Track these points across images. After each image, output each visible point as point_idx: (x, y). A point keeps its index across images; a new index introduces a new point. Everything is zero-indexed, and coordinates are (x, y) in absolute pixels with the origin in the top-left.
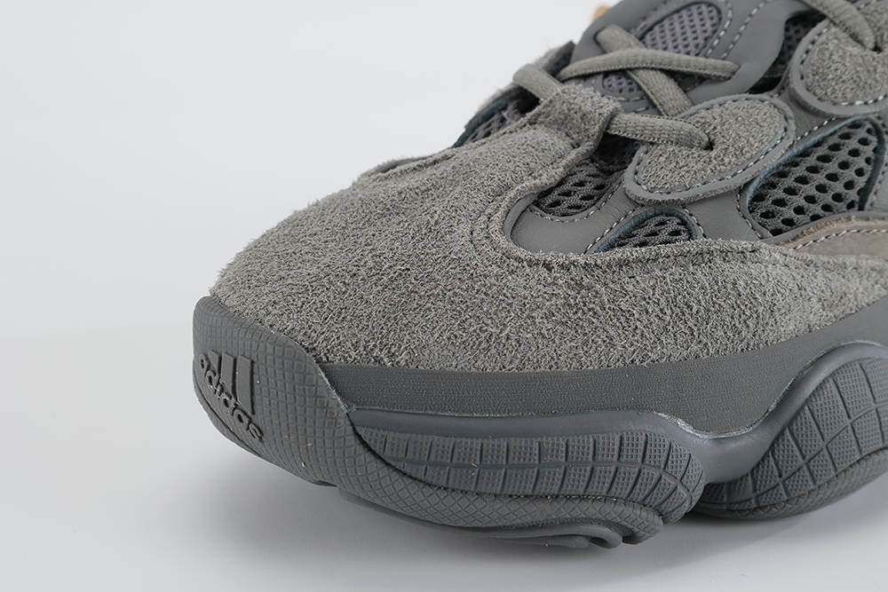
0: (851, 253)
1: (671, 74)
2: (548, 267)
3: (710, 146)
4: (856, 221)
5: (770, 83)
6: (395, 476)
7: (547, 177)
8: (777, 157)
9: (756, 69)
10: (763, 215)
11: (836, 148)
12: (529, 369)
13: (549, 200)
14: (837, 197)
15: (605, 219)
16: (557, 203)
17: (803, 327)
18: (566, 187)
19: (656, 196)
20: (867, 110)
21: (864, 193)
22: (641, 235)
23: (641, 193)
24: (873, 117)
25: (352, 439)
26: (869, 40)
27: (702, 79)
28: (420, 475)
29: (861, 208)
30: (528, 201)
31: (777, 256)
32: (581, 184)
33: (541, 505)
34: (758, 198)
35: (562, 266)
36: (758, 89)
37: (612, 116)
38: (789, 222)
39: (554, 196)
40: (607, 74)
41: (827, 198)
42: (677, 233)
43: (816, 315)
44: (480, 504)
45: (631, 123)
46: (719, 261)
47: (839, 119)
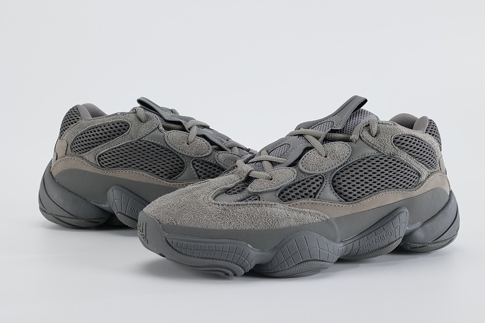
0: (309, 209)
1: (271, 162)
2: (219, 205)
3: (271, 179)
4: (310, 201)
5: (294, 164)
6: (174, 251)
7: (229, 186)
8: (288, 182)
9: (291, 160)
10: (282, 197)
11: (308, 181)
12: (209, 227)
13: (229, 191)
14: (306, 194)
15: (239, 196)
16: (231, 192)
17: (288, 225)
18: (234, 188)
19: (254, 191)
20: (319, 172)
21: (315, 194)
22: (247, 199)
23: (251, 190)
24: (323, 175)
25: (165, 241)
26: (324, 154)
27: (279, 163)
28: (180, 251)
29: (314, 198)
30: (223, 191)
31: (282, 207)
32: (239, 188)
33: (209, 260)
34: (282, 193)
35: (222, 205)
36: (290, 166)
37: (251, 171)
38: (290, 199)
39: (231, 190)
40: (257, 162)
41: (303, 194)
42: (256, 199)
43: (293, 223)
44: (194, 259)
45: (254, 174)
46: (264, 206)
47: (311, 174)
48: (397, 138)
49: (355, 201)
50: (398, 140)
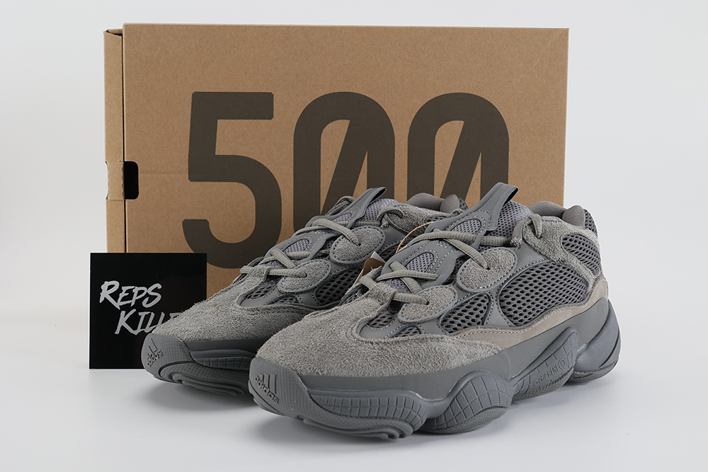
0: (479, 340)
1: (415, 279)
2: (372, 343)
3: (428, 303)
4: (480, 329)
5: (450, 281)
6: (324, 411)
7: (371, 316)
8: (451, 307)
9: (445, 276)
10: (446, 327)
11: (473, 303)
12: (366, 375)
13: (372, 323)
14: (473, 320)
15: (392, 328)
16: (375, 324)
17: (460, 364)
18: (378, 318)
19: (409, 321)
20: (484, 290)
21: (483, 319)
22: (403, 333)
23: (404, 319)
24: (487, 293)
25: (309, 399)
26: (485, 265)
27: (426, 280)
28: (332, 410)
29: (483, 324)
30: (365, 323)
31: (450, 340)
32: (384, 317)
33: (371, 420)
34: (444, 321)
35: (376, 343)
36: (445, 283)
37: (394, 294)
38: (456, 329)
39: (374, 322)
40: (393, 279)
41: (470, 321)
42: (416, 332)
43: (465, 360)
44: (351, 420)
45: (400, 296)
46: (430, 341)
47: (474, 293)
48: (566, 239)
49: (527, 325)
50: (568, 241)
